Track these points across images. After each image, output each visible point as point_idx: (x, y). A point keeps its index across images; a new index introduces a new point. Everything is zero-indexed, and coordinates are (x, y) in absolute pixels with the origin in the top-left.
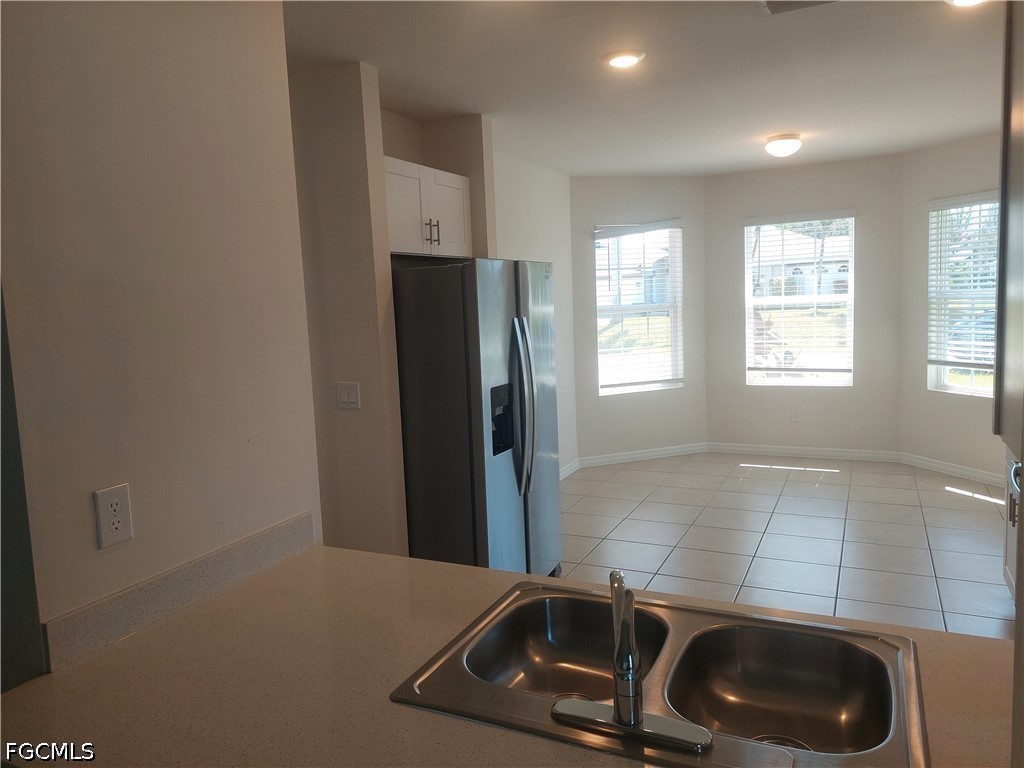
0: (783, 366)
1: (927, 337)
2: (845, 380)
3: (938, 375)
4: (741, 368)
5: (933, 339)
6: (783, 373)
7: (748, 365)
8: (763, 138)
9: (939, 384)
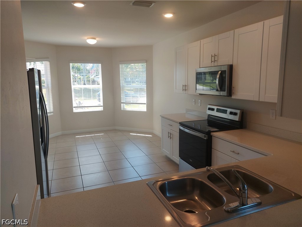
0: (78, 106)
1: (121, 97)
2: (101, 109)
3: (124, 106)
4: (71, 107)
5: (122, 97)
6: (84, 108)
7: (73, 106)
8: (86, 38)
9: (124, 108)
